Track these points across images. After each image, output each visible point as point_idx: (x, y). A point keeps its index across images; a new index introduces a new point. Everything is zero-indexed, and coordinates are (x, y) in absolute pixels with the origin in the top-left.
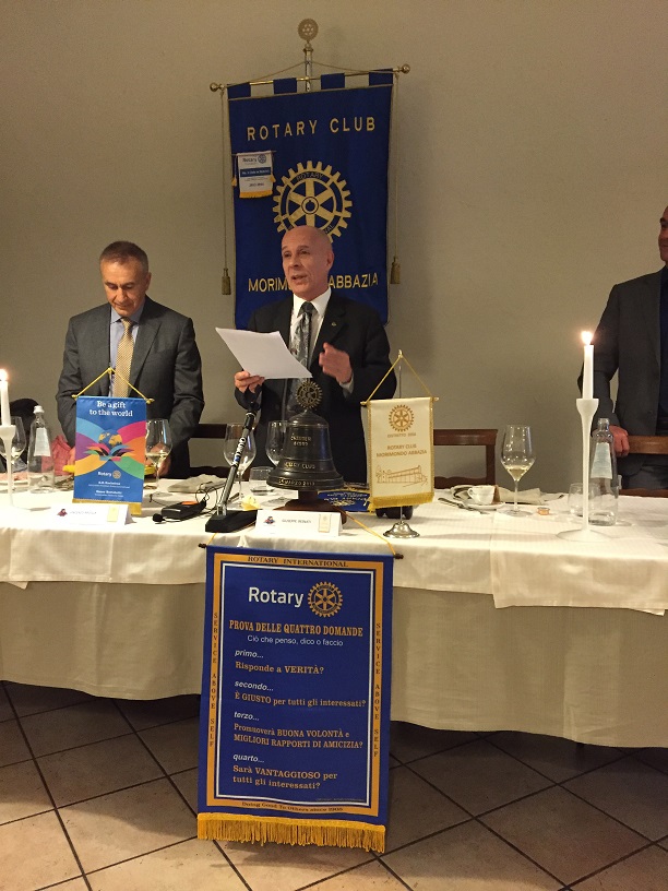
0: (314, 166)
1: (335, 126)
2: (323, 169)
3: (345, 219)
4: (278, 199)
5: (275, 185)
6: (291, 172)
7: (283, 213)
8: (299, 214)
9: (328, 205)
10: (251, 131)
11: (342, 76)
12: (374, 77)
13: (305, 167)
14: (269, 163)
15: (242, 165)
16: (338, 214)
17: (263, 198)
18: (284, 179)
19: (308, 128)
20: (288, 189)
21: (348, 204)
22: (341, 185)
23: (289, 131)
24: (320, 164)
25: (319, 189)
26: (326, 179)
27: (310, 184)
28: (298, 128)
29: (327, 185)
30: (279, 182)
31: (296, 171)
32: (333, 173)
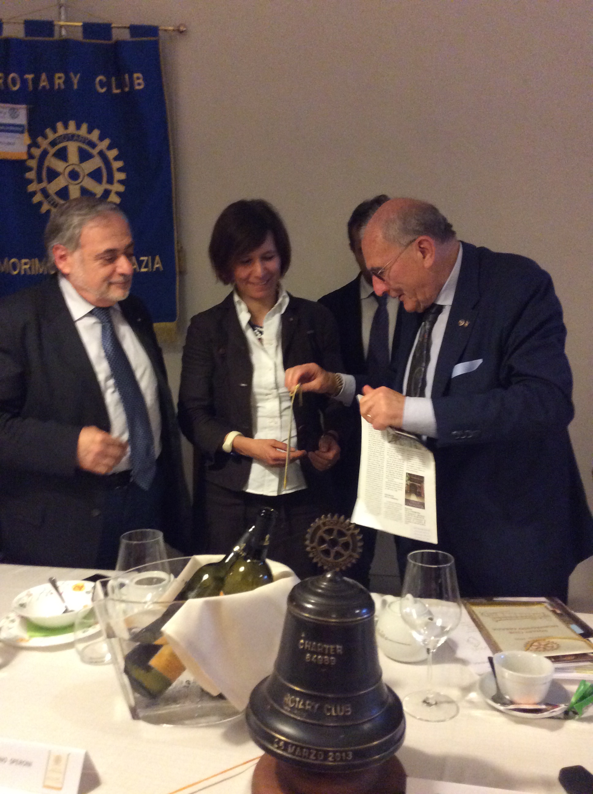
0: (78, 127)
1: (102, 84)
2: (90, 131)
3: (118, 194)
4: (33, 163)
6: (48, 131)
7: (40, 181)
8: (61, 182)
9: (96, 175)
11: (109, 27)
13: (66, 127)
14: (22, 119)
16: (109, 187)
17: (15, 160)
18: (40, 139)
19: (68, 81)
20: (45, 154)
21: (121, 176)
22: (112, 154)
23: (45, 83)
24: (84, 127)
25: (84, 156)
26: (93, 145)
27: (73, 148)
28: (57, 81)
29: (95, 152)
30: (34, 144)
31: (55, 131)
32: (101, 138)
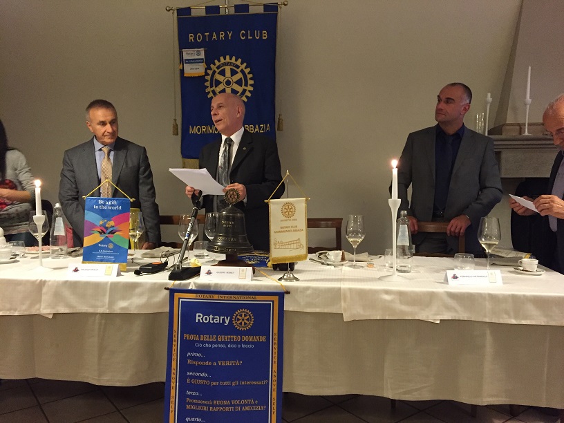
0: (231, 58)
1: (243, 35)
2: (236, 60)
3: (249, 91)
4: (208, 78)
5: (206, 69)
6: (216, 61)
7: (212, 86)
8: (221, 87)
9: (239, 82)
10: (191, 36)
11: (247, 6)
12: (267, 7)
13: (225, 59)
14: (202, 56)
15: (186, 57)
16: (245, 88)
17: (199, 77)
18: (212, 66)
19: (226, 36)
20: (214, 72)
21: (252, 82)
22: (247, 71)
23: (215, 37)
24: (234, 58)
25: (233, 73)
26: (238, 67)
27: (228, 69)
28: (221, 36)
29: (239, 70)
30: (208, 68)
31: (219, 61)
32: (242, 63)
